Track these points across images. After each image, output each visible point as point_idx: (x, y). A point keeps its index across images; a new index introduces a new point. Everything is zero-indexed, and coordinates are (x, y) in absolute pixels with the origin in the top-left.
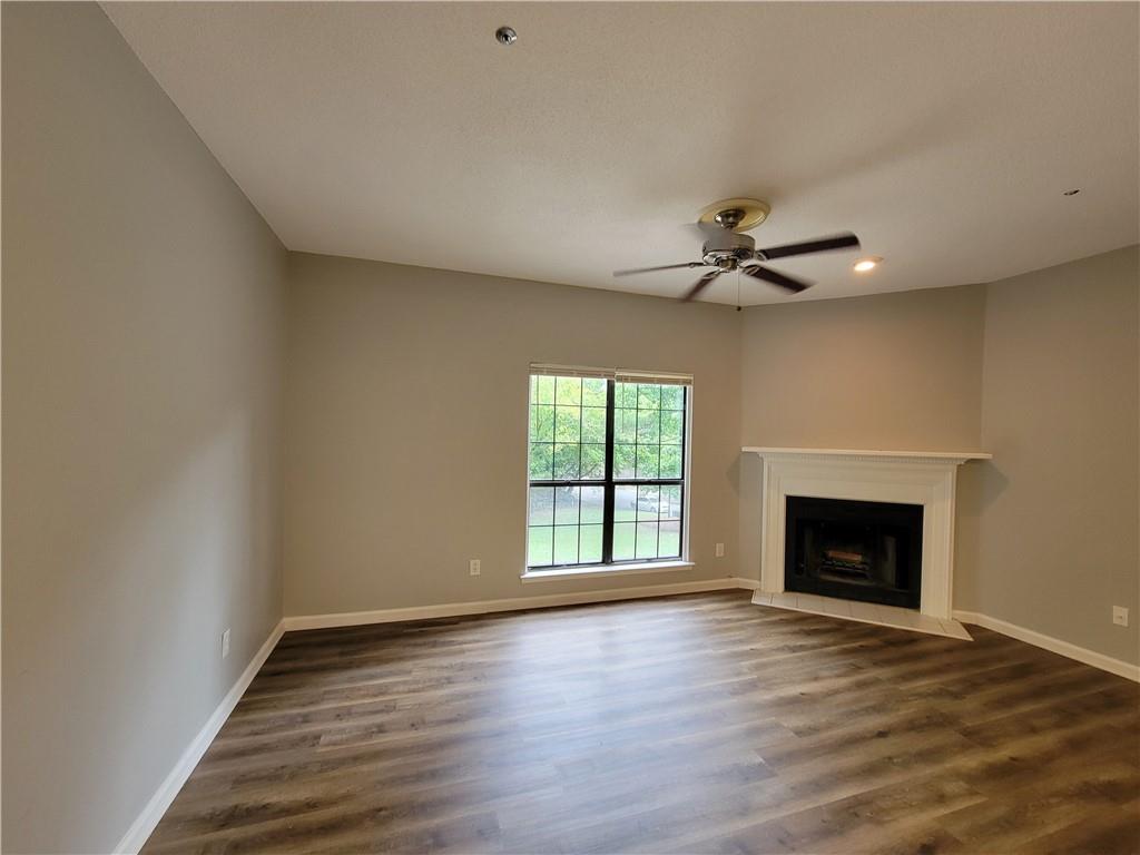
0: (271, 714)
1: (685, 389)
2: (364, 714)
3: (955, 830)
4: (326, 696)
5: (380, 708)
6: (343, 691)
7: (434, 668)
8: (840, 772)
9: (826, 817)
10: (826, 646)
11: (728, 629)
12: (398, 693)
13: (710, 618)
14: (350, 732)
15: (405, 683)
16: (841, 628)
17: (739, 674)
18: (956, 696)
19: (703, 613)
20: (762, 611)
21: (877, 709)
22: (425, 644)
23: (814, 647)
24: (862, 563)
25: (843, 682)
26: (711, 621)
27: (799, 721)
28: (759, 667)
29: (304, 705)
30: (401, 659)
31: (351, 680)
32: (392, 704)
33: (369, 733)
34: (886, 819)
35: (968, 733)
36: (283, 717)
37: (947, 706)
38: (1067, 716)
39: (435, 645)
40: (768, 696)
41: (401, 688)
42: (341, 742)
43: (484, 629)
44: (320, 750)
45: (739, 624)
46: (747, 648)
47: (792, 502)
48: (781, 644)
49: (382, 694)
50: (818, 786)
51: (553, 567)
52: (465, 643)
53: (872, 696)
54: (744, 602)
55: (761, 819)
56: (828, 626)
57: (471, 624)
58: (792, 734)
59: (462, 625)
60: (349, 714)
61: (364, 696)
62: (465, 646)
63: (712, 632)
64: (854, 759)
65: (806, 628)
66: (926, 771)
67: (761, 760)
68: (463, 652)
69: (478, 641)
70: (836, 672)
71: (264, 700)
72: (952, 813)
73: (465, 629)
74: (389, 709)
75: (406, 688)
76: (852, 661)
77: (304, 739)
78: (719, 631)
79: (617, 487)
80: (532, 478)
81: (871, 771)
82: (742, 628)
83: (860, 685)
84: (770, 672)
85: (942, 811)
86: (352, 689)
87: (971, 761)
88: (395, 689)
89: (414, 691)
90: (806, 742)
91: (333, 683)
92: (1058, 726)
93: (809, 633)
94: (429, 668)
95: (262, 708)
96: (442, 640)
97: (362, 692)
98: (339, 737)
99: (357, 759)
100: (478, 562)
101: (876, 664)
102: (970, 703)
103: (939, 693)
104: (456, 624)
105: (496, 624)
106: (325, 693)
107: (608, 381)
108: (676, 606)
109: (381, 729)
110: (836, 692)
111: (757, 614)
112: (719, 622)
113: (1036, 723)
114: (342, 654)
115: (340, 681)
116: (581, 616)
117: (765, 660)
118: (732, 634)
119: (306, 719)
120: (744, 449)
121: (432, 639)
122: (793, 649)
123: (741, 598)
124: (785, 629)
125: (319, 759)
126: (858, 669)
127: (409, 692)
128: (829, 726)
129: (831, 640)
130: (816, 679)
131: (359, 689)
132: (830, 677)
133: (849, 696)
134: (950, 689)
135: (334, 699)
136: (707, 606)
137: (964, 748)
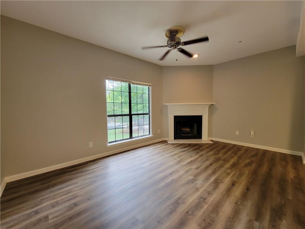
0: (15, 217)
1: (149, 87)
2: (65, 202)
3: (235, 179)
4: (42, 201)
5: (71, 198)
6: (50, 197)
7: (86, 179)
8: (209, 175)
9: (213, 185)
10: (189, 149)
11: (167, 150)
12: (76, 191)
13: (161, 148)
14: (61, 210)
15: (77, 187)
16: (190, 145)
17: (176, 159)
18: (218, 154)
19: (159, 147)
20: (172, 145)
21: (207, 160)
22: (78, 173)
23: (187, 150)
24: (189, 130)
25: (197, 156)
26: (162, 149)
27: (194, 166)
28: (179, 157)
29: (33, 208)
30: (71, 180)
31: (52, 192)
32: (76, 195)
33: (70, 208)
34: (223, 181)
35: (224, 160)
36: (24, 215)
37: (218, 156)
38: (235, 153)
39: (82, 172)
40: (185, 163)
41: (77, 189)
42: (60, 215)
43: (97, 164)
44: (50, 221)
45: (168, 148)
46: (174, 153)
47: (176, 117)
48: (180, 151)
49: (68, 193)
50: (207, 179)
51: (116, 141)
52: (94, 169)
53: (204, 157)
54: (166, 144)
55: (201, 190)
56: (186, 145)
57: (92, 163)
58: (195, 170)
59: (89, 164)
60: (58, 204)
61: (61, 196)
62: (94, 170)
63: (164, 151)
64: (209, 171)
65: (183, 146)
66: (223, 169)
67: (193, 177)
68: (94, 172)
69: (98, 168)
70: (194, 154)
71: (8, 212)
72: (232, 176)
73: (91, 165)
74: (74, 197)
75: (79, 188)
76: (196, 151)
77: (40, 220)
78: (165, 151)
79: (133, 116)
80: (108, 114)
81: (214, 172)
82: (169, 149)
83: (201, 156)
84: (182, 157)
85: (230, 176)
86: (54, 195)
87: (228, 165)
88: (75, 190)
89: (82, 188)
90: (199, 170)
91: (44, 195)
92: (235, 155)
93: (185, 147)
94: (85, 180)
95: (8, 216)
96: (84, 170)
97: (59, 195)
98: (57, 214)
99: (71, 218)
100: (92, 143)
101: (201, 151)
102: (220, 155)
103: (215, 154)
104: (86, 164)
105: (102, 161)
106: (42, 200)
107: (129, 84)
108: (151, 147)
109: (75, 205)
110: (197, 159)
111: (171, 146)
112: (164, 149)
113: (232, 155)
114: (42, 184)
115: (47, 194)
116: (127, 154)
117: (179, 155)
118: (168, 151)
119: (37, 213)
120: (164, 104)
121: (80, 171)
122: (184, 151)
123: (165, 143)
124: (179, 148)
125: (52, 225)
126: (198, 153)
127: (80, 189)
128: (201, 166)
129: (190, 148)
130: (192, 157)
131: (58, 194)
132: (194, 156)
133: (200, 159)
134: (216, 153)
135: (48, 201)
136: (159, 146)
137: (225, 163)
